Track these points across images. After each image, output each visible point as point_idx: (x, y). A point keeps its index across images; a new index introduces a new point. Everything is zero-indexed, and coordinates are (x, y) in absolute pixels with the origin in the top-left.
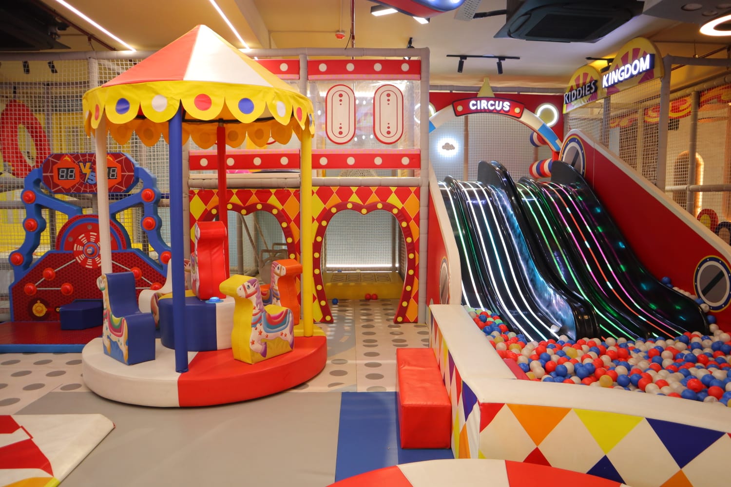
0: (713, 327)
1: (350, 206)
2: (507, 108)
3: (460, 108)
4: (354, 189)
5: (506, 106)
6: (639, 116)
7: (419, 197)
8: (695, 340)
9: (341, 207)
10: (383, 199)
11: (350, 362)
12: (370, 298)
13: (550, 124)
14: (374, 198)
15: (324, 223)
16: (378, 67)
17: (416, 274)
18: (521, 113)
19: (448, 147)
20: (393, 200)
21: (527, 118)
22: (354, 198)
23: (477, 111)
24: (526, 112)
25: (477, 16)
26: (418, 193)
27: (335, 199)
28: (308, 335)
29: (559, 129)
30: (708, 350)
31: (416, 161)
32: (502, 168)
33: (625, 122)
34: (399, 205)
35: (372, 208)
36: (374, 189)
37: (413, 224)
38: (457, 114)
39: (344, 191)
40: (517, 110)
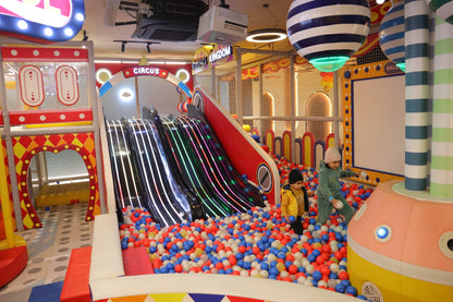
0: (266, 202)
1: (45, 148)
2: (157, 73)
3: (128, 73)
4: (47, 137)
5: (157, 71)
6: (236, 75)
7: (93, 139)
8: (255, 212)
9: (38, 150)
10: (69, 143)
11: (46, 259)
12: (73, 202)
13: (185, 81)
14: (62, 142)
15: (27, 162)
16: (57, 53)
17: (97, 188)
18: (167, 76)
19: (126, 95)
20: (76, 142)
21: (170, 78)
22: (48, 143)
23: (139, 75)
24: (170, 74)
25: (117, 24)
26: (92, 137)
27: (34, 145)
28: (11, 247)
29: (191, 85)
30: (260, 218)
31: (89, 116)
32: (155, 111)
33: (229, 78)
34: (81, 145)
35: (61, 148)
36: (61, 136)
37: (91, 156)
38: (126, 77)
39: (40, 138)
40: (164, 74)
